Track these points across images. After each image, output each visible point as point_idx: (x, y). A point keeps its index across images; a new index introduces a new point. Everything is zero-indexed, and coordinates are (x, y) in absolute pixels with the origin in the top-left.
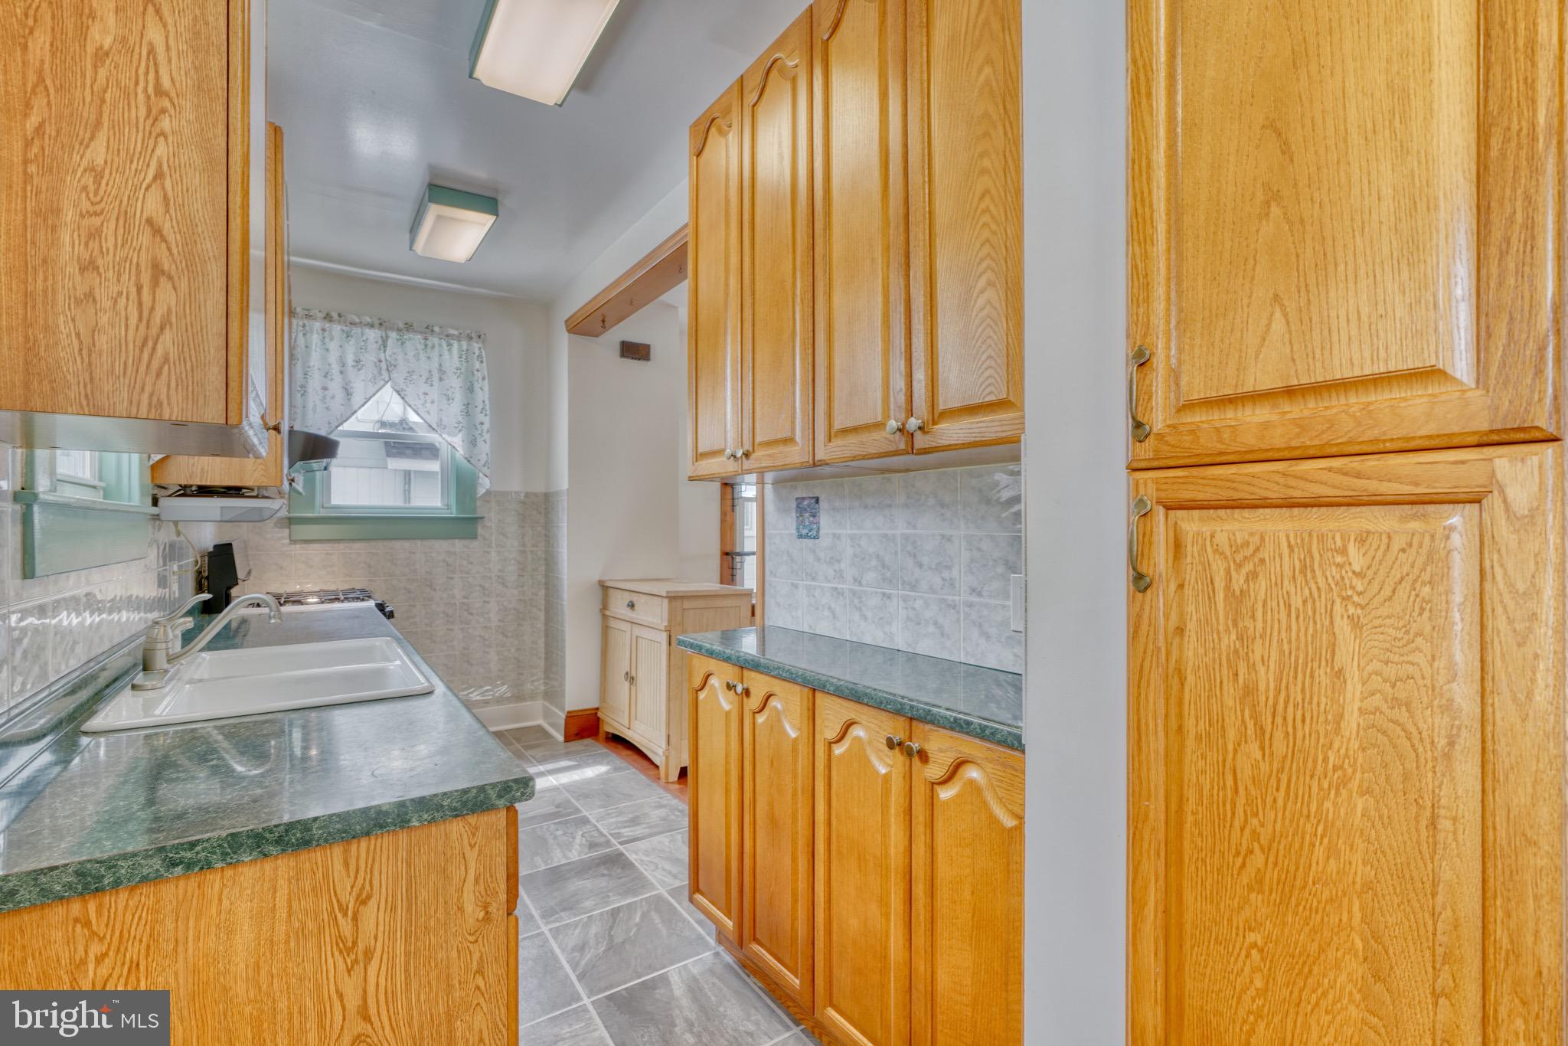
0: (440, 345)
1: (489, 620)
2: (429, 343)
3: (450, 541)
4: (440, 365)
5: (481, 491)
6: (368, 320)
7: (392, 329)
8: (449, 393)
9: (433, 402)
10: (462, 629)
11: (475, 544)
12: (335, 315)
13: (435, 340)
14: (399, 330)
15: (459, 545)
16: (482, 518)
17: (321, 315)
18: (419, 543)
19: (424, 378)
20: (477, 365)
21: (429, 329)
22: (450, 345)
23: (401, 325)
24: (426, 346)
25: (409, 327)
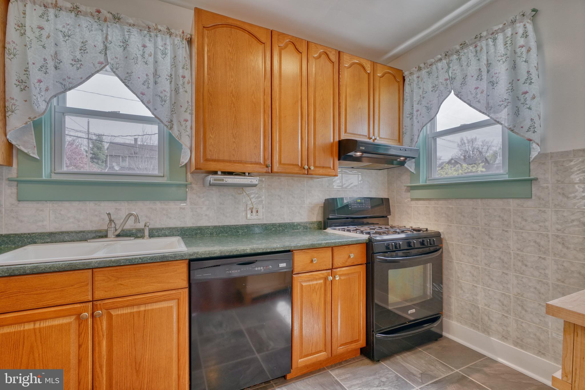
0: (487, 45)
1: (546, 275)
2: (478, 48)
3: (505, 200)
4: (487, 61)
5: (534, 154)
6: (439, 56)
7: (452, 54)
8: (494, 79)
9: (482, 92)
10: (517, 277)
11: (529, 203)
12: (422, 65)
13: (483, 43)
14: (457, 52)
15: (513, 204)
16: (536, 179)
17: (417, 69)
18: (479, 201)
19: (475, 77)
20: (521, 41)
21: (478, 37)
22: (495, 40)
23: (458, 47)
24: (476, 52)
25: (463, 45)
